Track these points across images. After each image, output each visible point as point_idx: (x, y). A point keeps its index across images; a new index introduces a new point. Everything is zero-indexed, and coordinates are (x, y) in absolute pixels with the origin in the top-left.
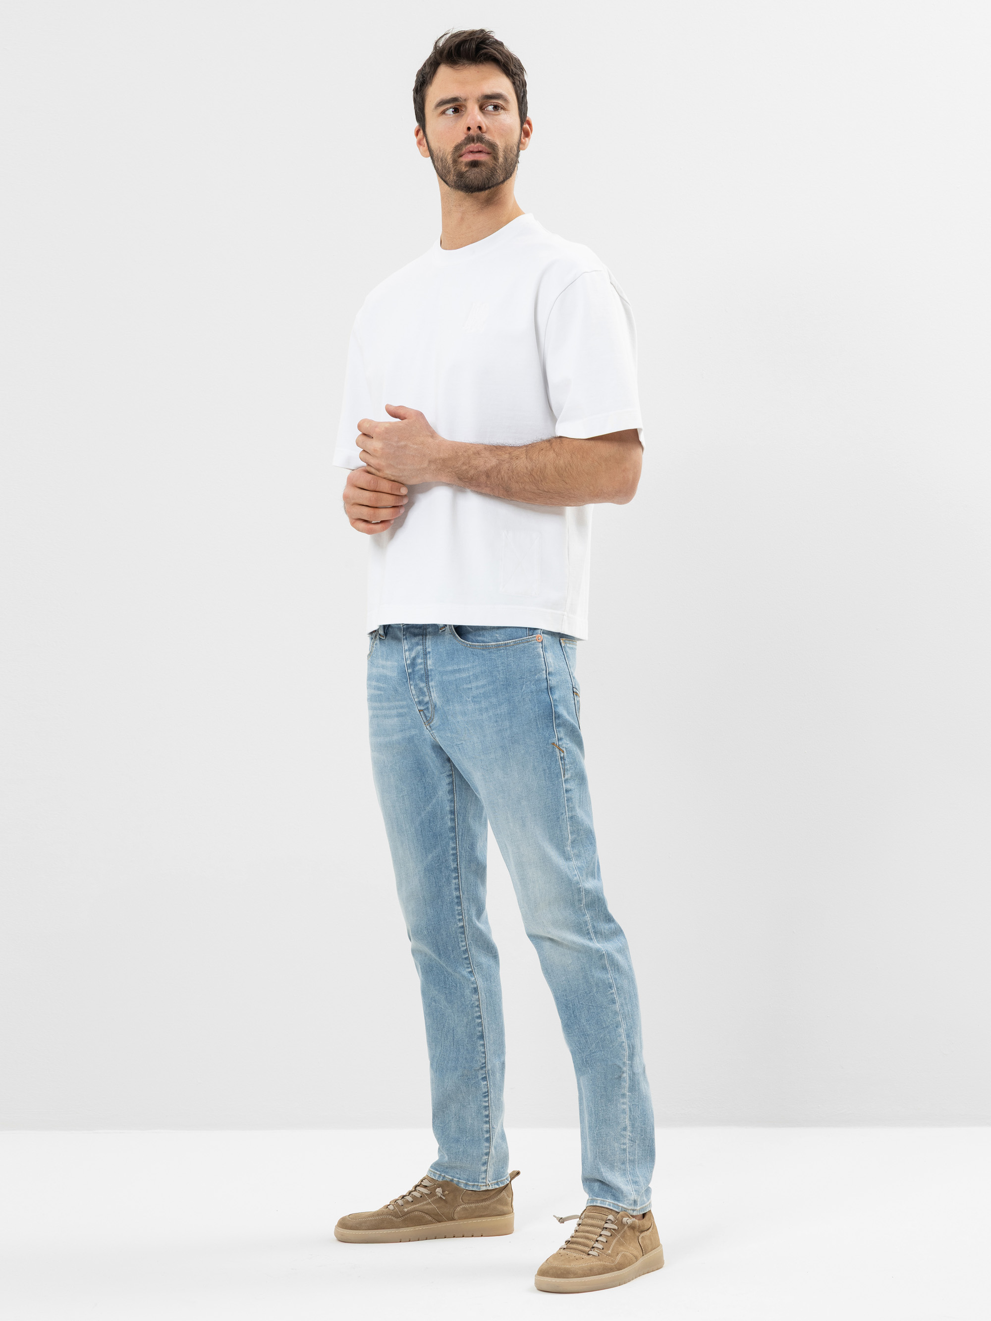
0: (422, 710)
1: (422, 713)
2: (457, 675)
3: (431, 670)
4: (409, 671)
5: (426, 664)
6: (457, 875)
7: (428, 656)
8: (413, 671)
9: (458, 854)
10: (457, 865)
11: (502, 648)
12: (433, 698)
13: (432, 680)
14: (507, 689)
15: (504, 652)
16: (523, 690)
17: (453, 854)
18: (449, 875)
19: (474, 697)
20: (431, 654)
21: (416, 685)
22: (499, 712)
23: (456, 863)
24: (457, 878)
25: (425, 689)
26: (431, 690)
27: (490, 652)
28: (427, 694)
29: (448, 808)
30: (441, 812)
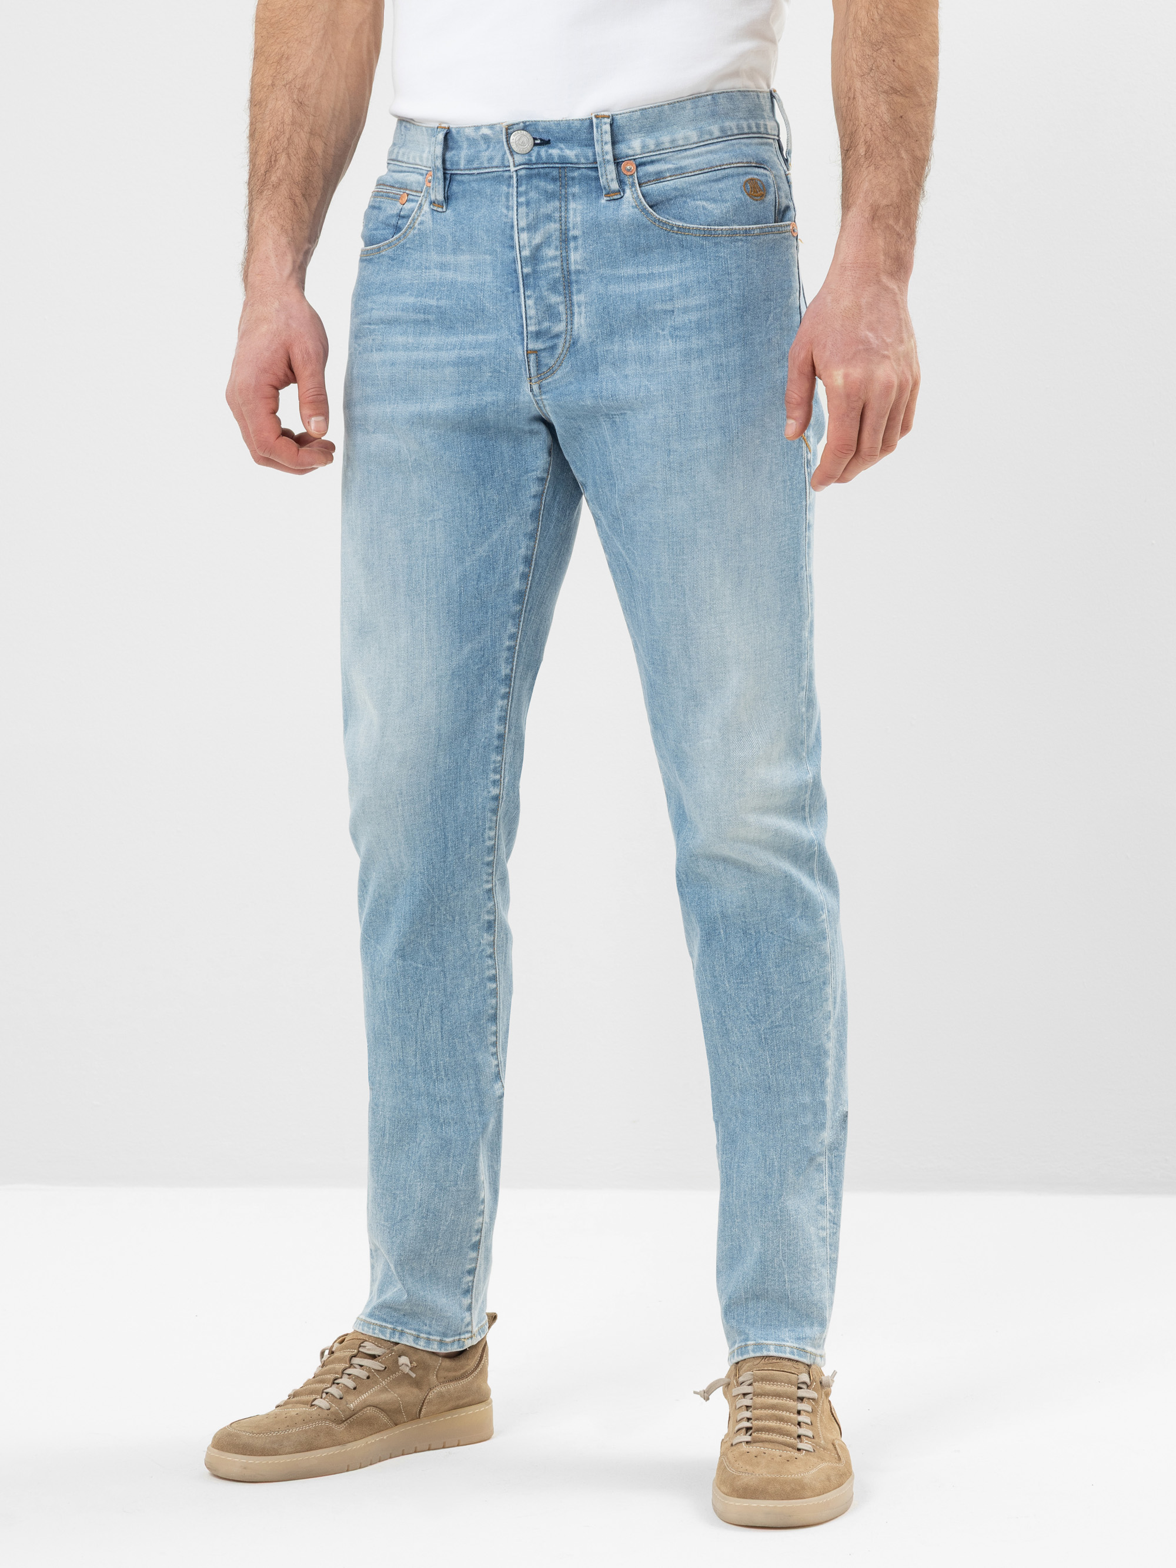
0: (536, 352)
1: (532, 357)
2: (644, 286)
3: (578, 272)
4: (526, 270)
5: (565, 259)
6: (508, 690)
7: (572, 245)
8: (535, 271)
9: (517, 648)
10: (512, 670)
11: (739, 238)
12: (576, 326)
13: (579, 291)
14: (742, 317)
15: (742, 246)
16: (769, 322)
17: (511, 649)
18: (494, 691)
19: (675, 329)
20: (580, 241)
21: (540, 299)
22: (724, 360)
23: (509, 667)
24: (506, 696)
25: (562, 308)
26: (576, 309)
27: (716, 244)
28: (564, 317)
29: (523, 552)
30: (506, 559)
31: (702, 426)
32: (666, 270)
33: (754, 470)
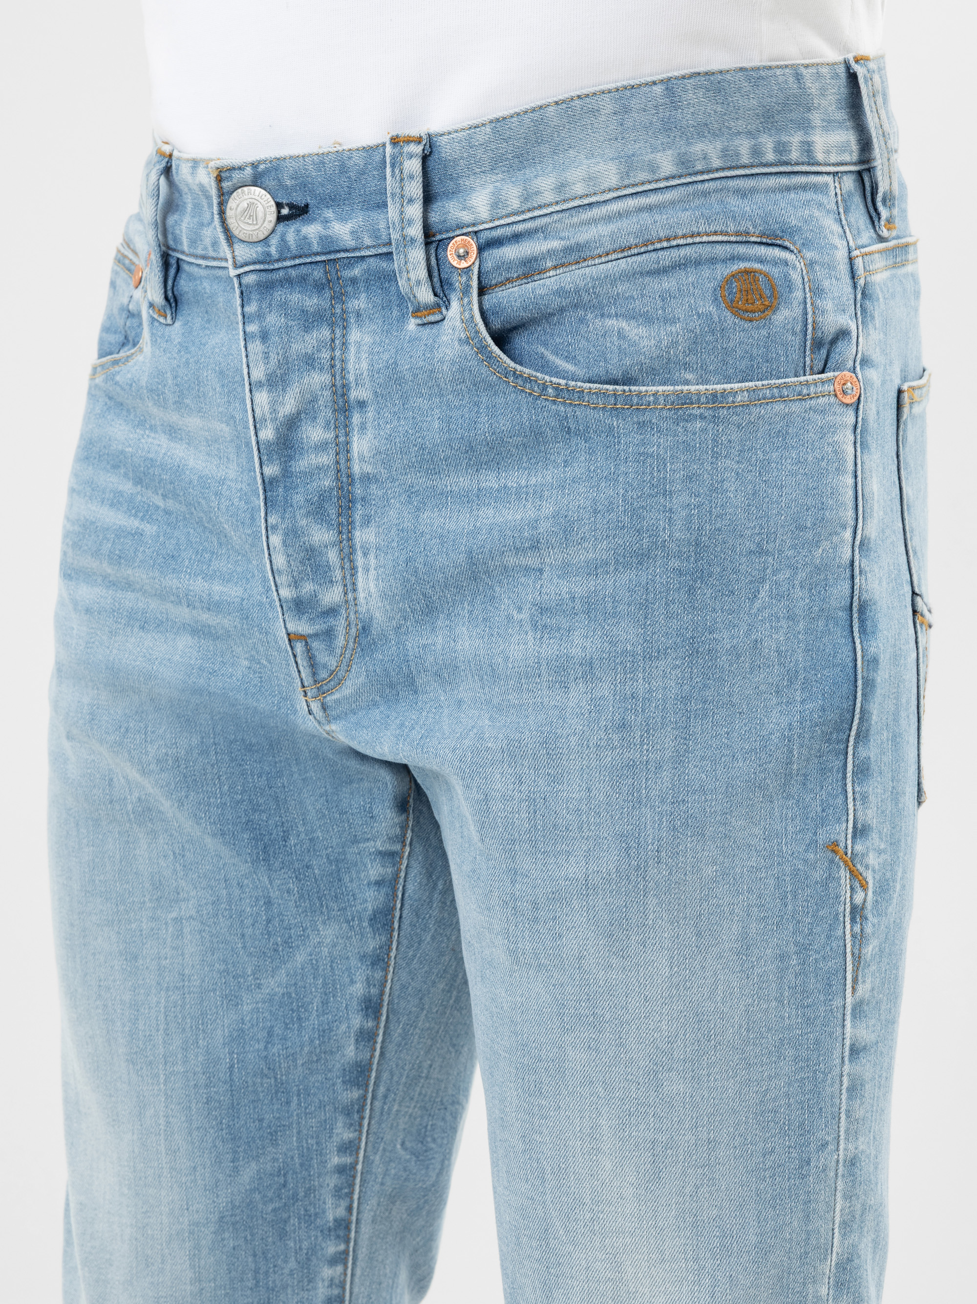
0: (303, 638)
1: (299, 647)
2: (488, 515)
3: (367, 479)
4: (269, 471)
5: (343, 449)
6: (342, 1247)
7: (356, 419)
8: (286, 472)
9: (359, 1167)
10: (350, 1209)
11: (697, 412)
12: (361, 595)
13: (367, 521)
14: (691, 591)
15: (704, 430)
16: (758, 604)
17: (341, 1170)
18: (313, 1250)
19: (543, 610)
20: (371, 414)
21: (293, 534)
22: (641, 687)
23: (344, 1204)
24: (340, 1259)
25: (333, 556)
26: (360, 560)
27: (641, 425)
28: (338, 574)
29: (358, 989)
30: (325, 1003)
31: (580, 828)
32: (533, 481)
33: (699, 934)
